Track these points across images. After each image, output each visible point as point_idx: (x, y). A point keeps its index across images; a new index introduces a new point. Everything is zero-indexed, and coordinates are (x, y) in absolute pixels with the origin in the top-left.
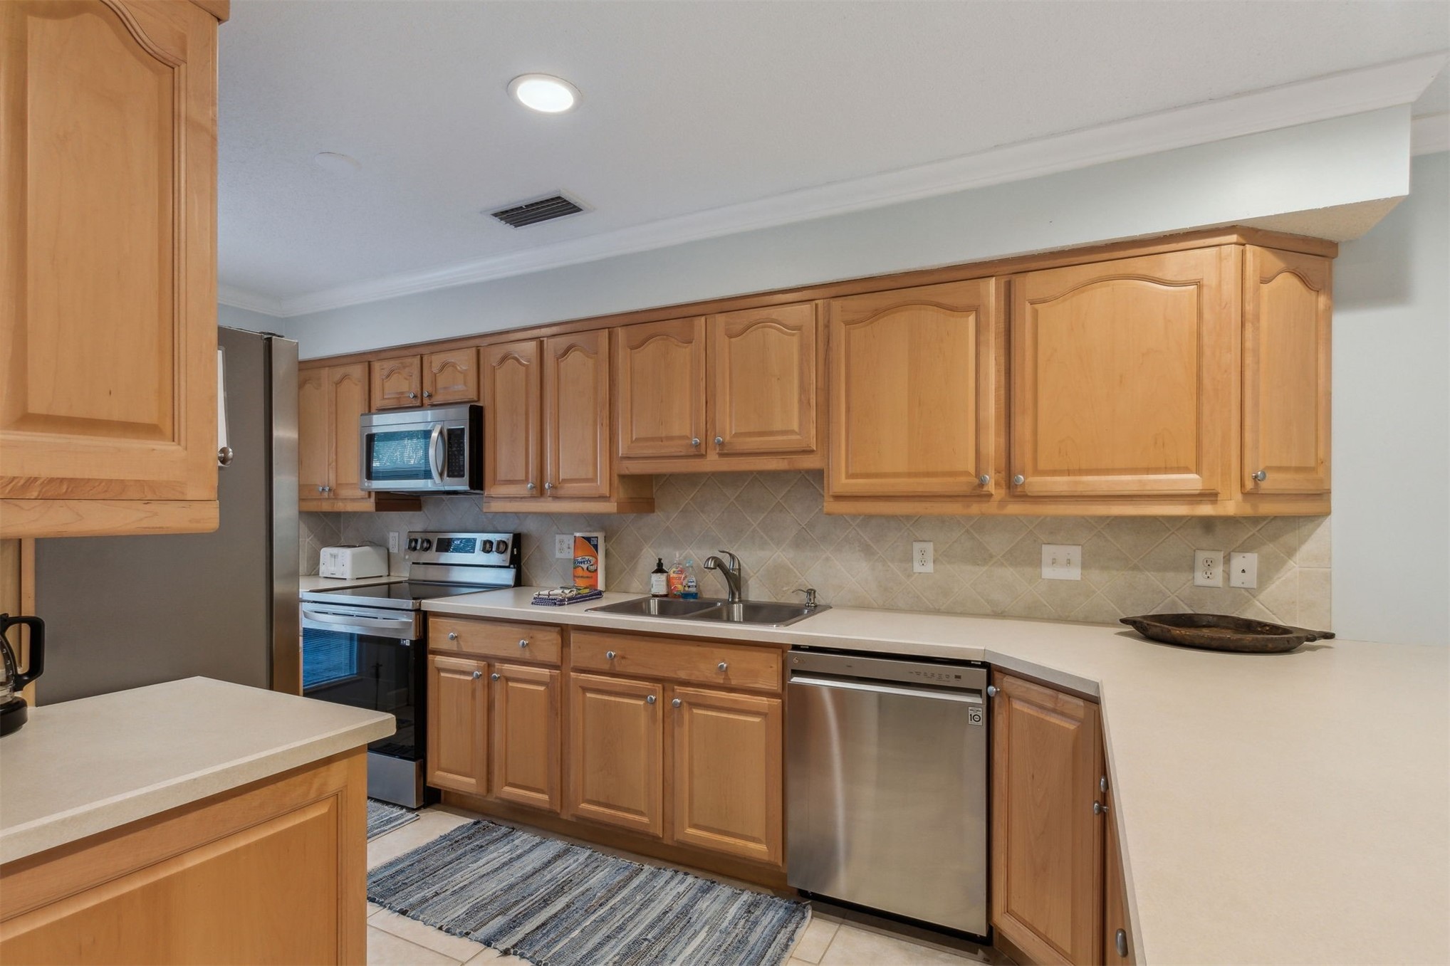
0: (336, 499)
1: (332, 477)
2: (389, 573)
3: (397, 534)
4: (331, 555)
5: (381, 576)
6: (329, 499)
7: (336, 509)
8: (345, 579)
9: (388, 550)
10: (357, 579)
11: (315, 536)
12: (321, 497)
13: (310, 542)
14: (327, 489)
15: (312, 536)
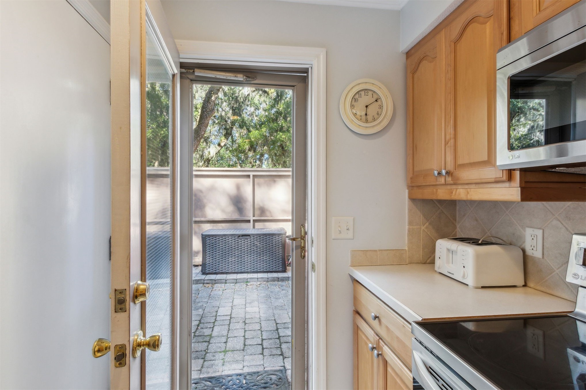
0: (455, 184)
1: (450, 158)
2: (525, 282)
3: (539, 233)
4: (448, 250)
5: (514, 286)
6: (446, 184)
7: (454, 197)
8: (467, 285)
9: (524, 251)
10: (483, 287)
11: (430, 224)
12: (438, 183)
13: (426, 230)
14: (444, 172)
15: (427, 224)
